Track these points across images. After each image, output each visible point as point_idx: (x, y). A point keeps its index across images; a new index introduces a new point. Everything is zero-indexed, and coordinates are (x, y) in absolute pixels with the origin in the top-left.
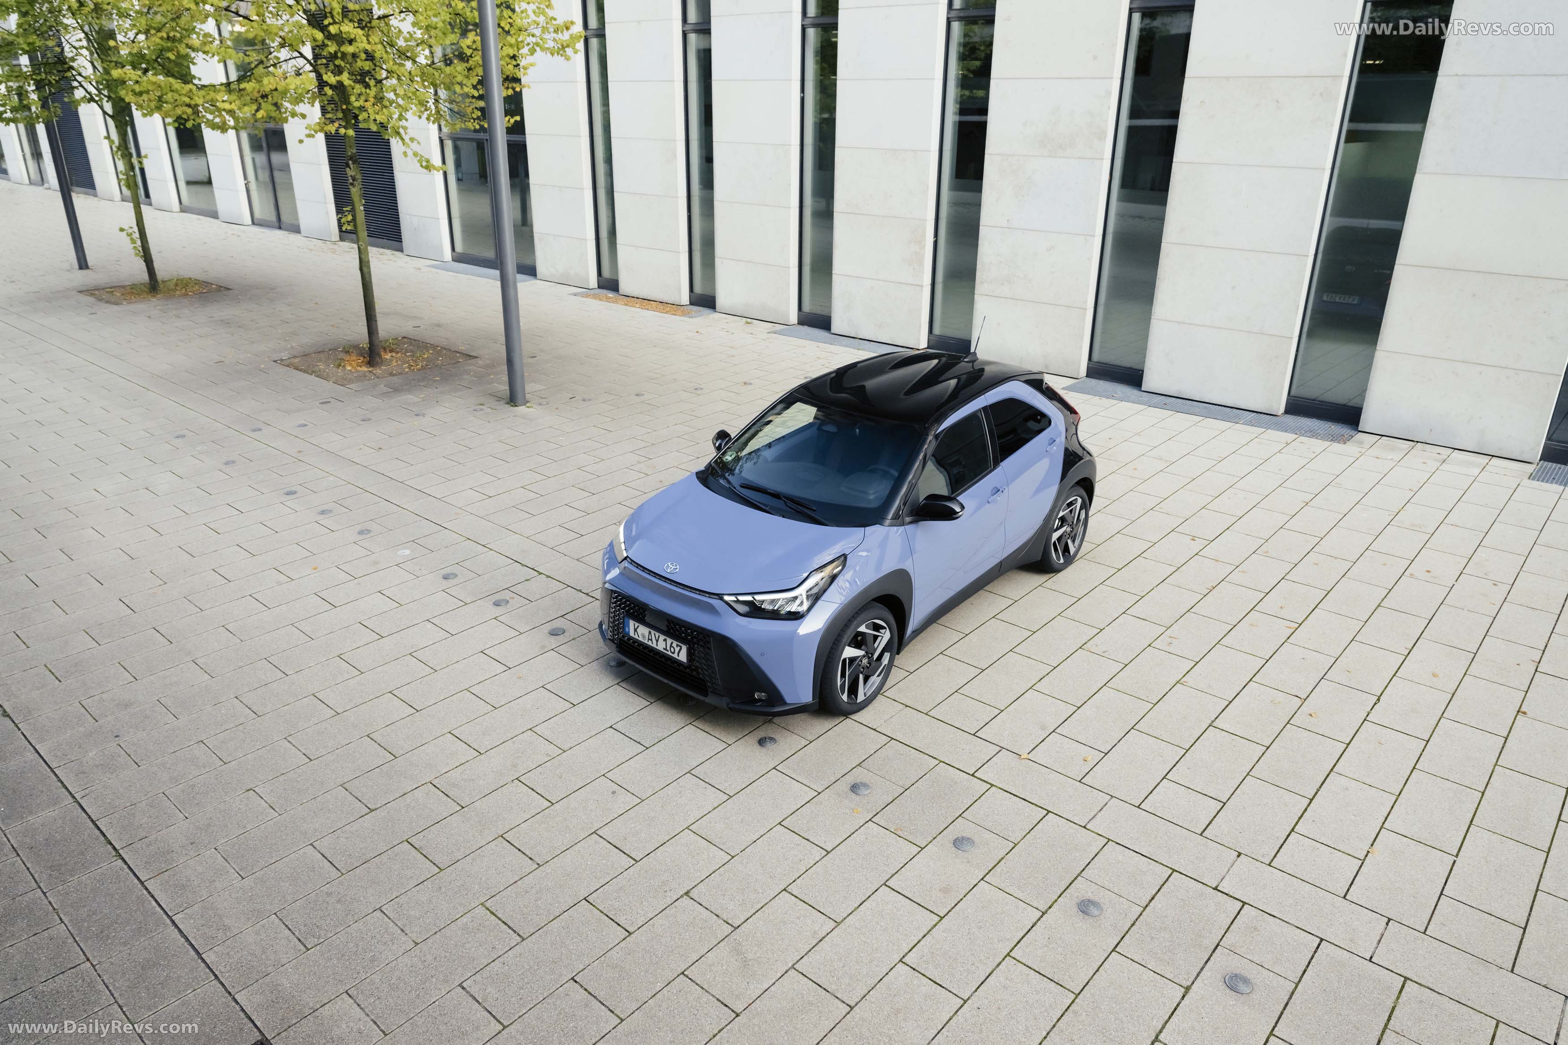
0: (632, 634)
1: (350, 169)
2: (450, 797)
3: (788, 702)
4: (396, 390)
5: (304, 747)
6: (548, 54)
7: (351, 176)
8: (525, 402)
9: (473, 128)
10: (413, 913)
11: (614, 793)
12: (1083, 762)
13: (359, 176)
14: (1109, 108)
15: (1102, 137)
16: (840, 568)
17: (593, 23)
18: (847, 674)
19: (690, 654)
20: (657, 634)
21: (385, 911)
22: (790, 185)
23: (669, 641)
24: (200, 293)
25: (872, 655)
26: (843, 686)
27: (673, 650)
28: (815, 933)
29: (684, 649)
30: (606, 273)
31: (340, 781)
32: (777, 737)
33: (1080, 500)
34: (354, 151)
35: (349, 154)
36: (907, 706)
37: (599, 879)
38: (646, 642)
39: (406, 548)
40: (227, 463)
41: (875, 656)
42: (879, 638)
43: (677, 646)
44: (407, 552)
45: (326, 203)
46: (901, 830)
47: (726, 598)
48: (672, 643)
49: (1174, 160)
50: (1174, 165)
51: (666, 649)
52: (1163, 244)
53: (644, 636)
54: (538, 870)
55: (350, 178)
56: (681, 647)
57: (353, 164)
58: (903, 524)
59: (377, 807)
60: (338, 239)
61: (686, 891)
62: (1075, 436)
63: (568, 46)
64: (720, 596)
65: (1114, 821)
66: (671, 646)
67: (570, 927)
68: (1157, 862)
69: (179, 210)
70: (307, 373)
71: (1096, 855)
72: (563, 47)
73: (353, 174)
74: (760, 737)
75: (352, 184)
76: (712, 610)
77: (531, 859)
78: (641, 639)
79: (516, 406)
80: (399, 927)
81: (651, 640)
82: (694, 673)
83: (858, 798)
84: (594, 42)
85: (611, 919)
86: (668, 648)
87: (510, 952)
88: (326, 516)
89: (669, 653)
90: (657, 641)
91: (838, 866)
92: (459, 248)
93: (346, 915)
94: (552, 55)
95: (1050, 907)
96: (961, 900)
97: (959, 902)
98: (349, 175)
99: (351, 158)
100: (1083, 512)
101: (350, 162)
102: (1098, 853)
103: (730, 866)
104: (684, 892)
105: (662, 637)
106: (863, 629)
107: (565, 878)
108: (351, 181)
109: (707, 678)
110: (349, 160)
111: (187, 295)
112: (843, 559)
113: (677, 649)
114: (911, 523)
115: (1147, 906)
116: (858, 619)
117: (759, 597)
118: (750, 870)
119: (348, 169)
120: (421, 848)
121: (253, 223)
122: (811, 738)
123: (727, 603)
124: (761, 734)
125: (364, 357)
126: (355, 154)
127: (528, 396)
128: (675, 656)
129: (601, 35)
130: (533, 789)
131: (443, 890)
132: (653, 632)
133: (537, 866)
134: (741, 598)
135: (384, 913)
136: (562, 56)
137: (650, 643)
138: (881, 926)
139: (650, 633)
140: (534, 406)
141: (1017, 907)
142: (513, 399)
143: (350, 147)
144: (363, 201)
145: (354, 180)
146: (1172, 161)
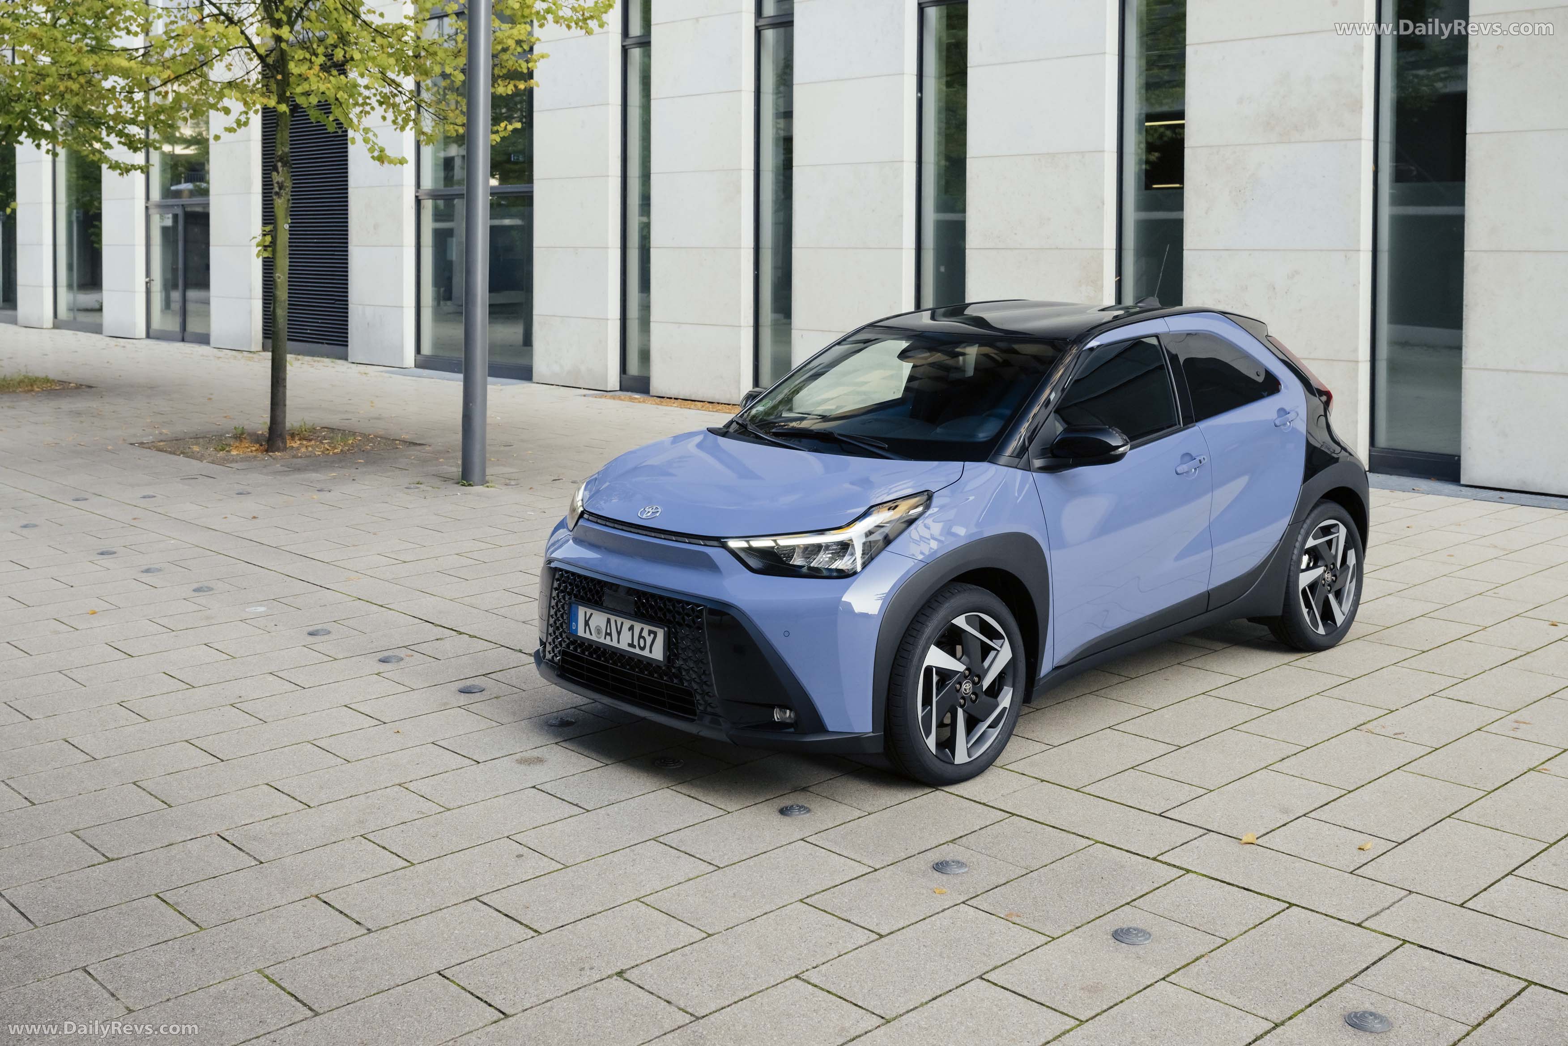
0: (581, 633)
1: (278, 173)
2: (244, 851)
3: (830, 729)
4: (298, 470)
5: (27, 791)
6: (564, 26)
7: (278, 183)
8: (484, 482)
9: (454, 134)
10: (137, 975)
11: (519, 856)
12: (1356, 852)
13: (288, 184)
14: (1362, 68)
15: (1356, 107)
16: (920, 509)
17: (636, 29)
18: (934, 700)
19: (669, 646)
20: (620, 620)
21: (91, 971)
22: (902, 216)
23: (638, 627)
24: (51, 390)
25: (981, 678)
26: (927, 718)
27: (642, 645)
28: (843, 1029)
29: (661, 634)
30: (634, 368)
31: (71, 827)
32: (812, 807)
33: (1343, 531)
34: (287, 150)
35: (280, 153)
36: (1042, 781)
37: (467, 951)
38: (602, 640)
39: (261, 606)
40: (25, 526)
41: (986, 683)
42: (992, 654)
43: (650, 632)
44: (262, 609)
45: (251, 298)
46: (1018, 916)
47: (733, 544)
48: (642, 629)
49: (1468, 130)
50: (1468, 138)
51: (631, 645)
52: (1466, 254)
53: (599, 631)
54: (366, 936)
55: (276, 185)
56: (655, 634)
57: (283, 166)
58: (1028, 468)
59: (121, 856)
60: (260, 348)
61: (618, 970)
62: (1323, 419)
63: (591, 17)
64: (720, 542)
65: (1414, 920)
66: (640, 637)
67: (404, 1004)
68: (1498, 971)
69: (51, 325)
70: (174, 454)
71: (1380, 959)
72: (585, 20)
73: (280, 179)
74: (782, 805)
75: (277, 194)
76: (710, 566)
77: (358, 923)
78: (594, 638)
79: (470, 485)
80: (108, 991)
81: (610, 634)
82: (675, 681)
83: (944, 877)
84: (636, 54)
85: (478, 997)
86: (636, 643)
87: (289, 1028)
88: (150, 574)
89: (637, 651)
90: (619, 633)
91: (897, 952)
92: (426, 349)
93: (25, 973)
94: (569, 27)
95: (1290, 1018)
96: (1122, 1002)
97: (1116, 1004)
98: (275, 181)
99: (281, 159)
100: (1351, 554)
101: (279, 164)
102: (1384, 957)
103: (703, 945)
104: (614, 972)
105: (627, 623)
106: (960, 621)
107: (410, 947)
108: (277, 189)
109: (695, 686)
110: (278, 161)
111: (32, 391)
112: (928, 497)
113: (649, 640)
114: (1042, 469)
115: (1479, 1025)
116: (952, 601)
117: (784, 542)
118: (738, 951)
119: (275, 174)
120: (177, 904)
121: (148, 336)
122: (870, 809)
123: (732, 552)
124: (786, 802)
125: (261, 445)
126: (286, 153)
127: (487, 478)
128: (646, 653)
129: (645, 43)
130: (384, 848)
131: (198, 951)
132: (613, 618)
133: (366, 931)
134: (757, 543)
135: (90, 974)
136: (581, 28)
137: (607, 641)
138: (967, 1027)
139: (609, 621)
140: (497, 486)
141: (1227, 1015)
142: (466, 477)
143: (282, 144)
144: (290, 221)
145: (280, 188)
146: (1465, 134)
